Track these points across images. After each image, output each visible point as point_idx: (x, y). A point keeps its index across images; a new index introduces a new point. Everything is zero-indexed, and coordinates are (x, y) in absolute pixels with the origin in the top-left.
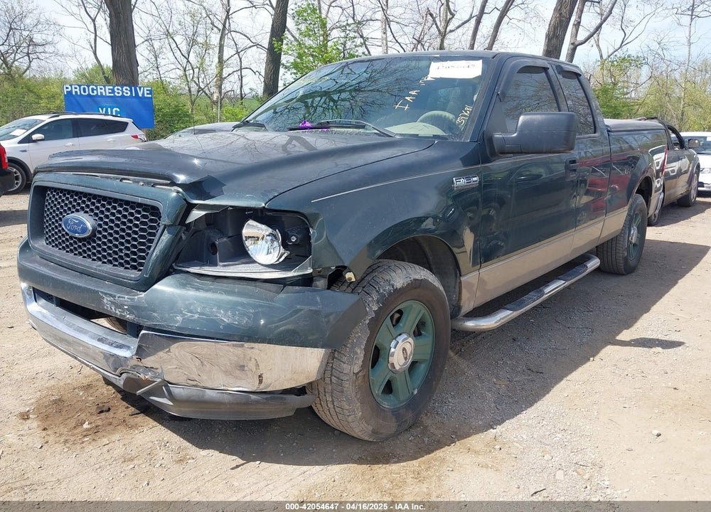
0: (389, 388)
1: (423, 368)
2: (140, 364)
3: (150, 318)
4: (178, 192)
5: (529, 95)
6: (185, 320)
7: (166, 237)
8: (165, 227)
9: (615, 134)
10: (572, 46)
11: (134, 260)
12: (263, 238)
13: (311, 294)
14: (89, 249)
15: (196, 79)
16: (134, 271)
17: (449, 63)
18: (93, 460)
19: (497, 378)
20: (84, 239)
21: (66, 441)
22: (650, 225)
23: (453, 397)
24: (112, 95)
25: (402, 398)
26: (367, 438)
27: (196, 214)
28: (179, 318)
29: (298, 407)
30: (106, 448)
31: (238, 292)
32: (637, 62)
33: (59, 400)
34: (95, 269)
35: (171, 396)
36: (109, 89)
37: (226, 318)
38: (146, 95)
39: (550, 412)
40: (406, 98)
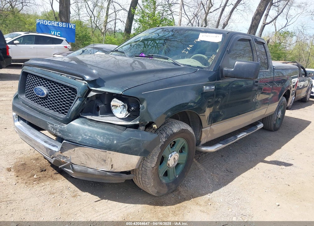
0: (166, 174)
1: (181, 167)
2: (61, 154)
3: (68, 136)
4: (85, 83)
5: (241, 49)
6: (83, 139)
7: (78, 102)
8: (78, 97)
9: (277, 70)
10: (263, 25)
11: (63, 110)
12: (119, 106)
13: (137, 132)
14: (44, 103)
15: (95, 22)
16: (63, 114)
17: (208, 34)
18: (37, 192)
19: (213, 173)
20: (42, 98)
21: (26, 183)
22: (287, 109)
23: (193, 179)
24: (58, 26)
25: (171, 179)
26: (154, 195)
27: (92, 94)
28: (80, 138)
29: (127, 179)
30: (43, 187)
31: (107, 129)
32: (291, 35)
33: (24, 164)
34: (46, 112)
35: (73, 169)
36: (57, 23)
37: (100, 139)
38: (72, 28)
39: (234, 190)
40: (188, 48)
